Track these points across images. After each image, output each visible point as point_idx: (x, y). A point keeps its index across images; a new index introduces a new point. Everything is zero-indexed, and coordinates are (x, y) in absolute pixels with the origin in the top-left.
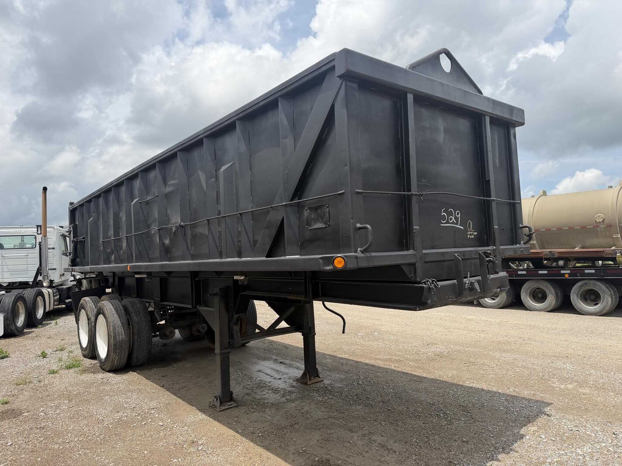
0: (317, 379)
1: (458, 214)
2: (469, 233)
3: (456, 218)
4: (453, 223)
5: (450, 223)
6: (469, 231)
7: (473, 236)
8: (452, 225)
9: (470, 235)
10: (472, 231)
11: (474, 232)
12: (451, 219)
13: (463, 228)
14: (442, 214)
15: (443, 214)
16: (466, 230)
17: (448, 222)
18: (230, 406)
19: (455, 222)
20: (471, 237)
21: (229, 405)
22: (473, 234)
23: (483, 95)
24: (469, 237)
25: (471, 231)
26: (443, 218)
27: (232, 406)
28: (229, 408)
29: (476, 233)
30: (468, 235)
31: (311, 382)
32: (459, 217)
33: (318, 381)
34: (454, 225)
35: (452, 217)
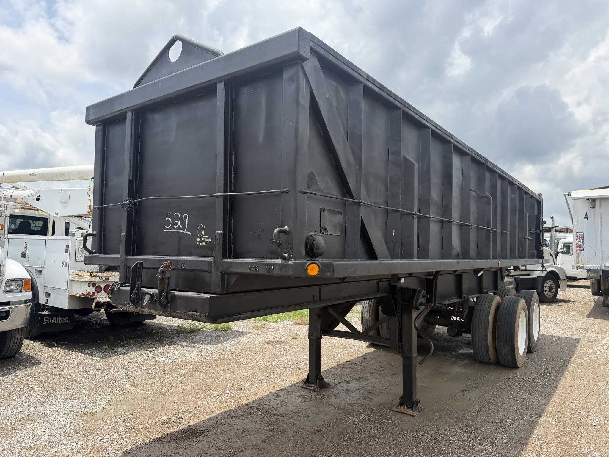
1: (185, 218)
2: (198, 239)
3: (183, 223)
4: (179, 228)
5: (175, 229)
6: (199, 237)
7: (204, 244)
8: (178, 230)
9: (201, 241)
10: (203, 238)
11: (208, 238)
12: (176, 224)
13: (190, 234)
14: (167, 219)
15: (169, 218)
16: (195, 236)
17: (172, 228)
18: (309, 387)
19: (181, 226)
20: (201, 245)
22: (204, 241)
24: (199, 244)
25: (202, 237)
26: (168, 223)
27: (311, 388)
28: (308, 389)
29: (210, 240)
30: (198, 241)
31: (397, 410)
32: (187, 222)
33: (407, 413)
34: (180, 231)
35: (178, 222)
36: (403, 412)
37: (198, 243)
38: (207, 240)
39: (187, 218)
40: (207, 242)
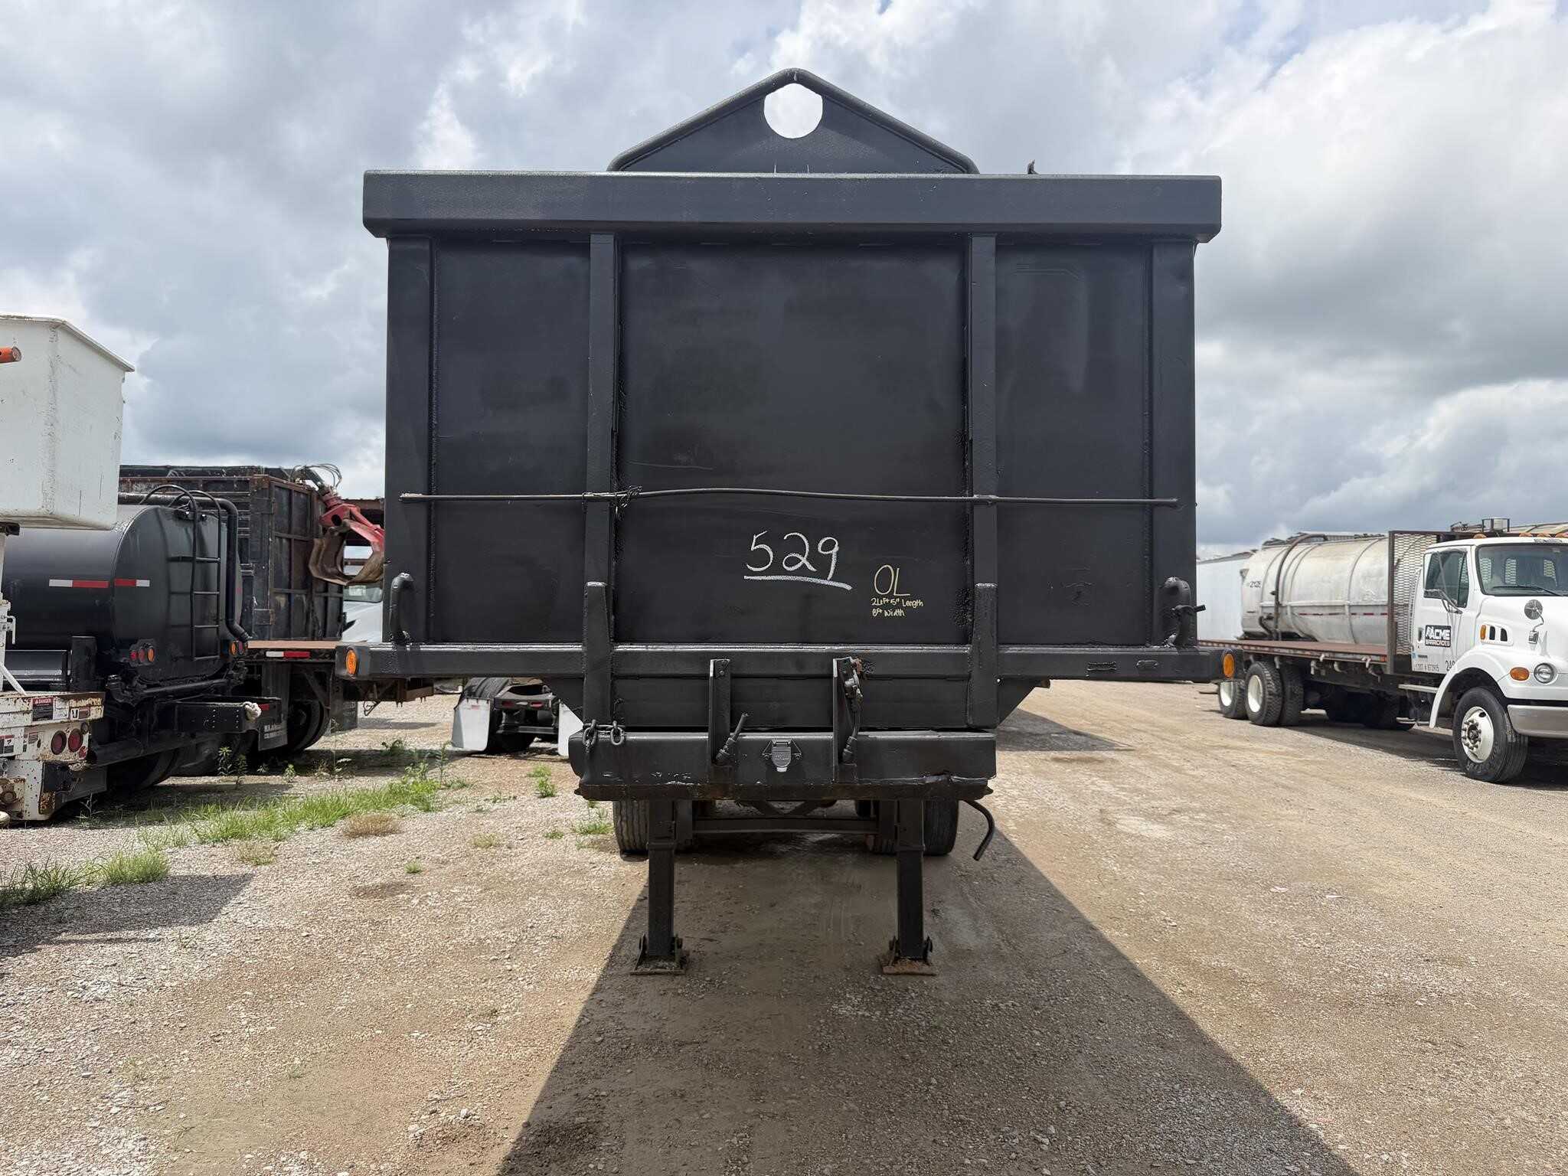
0: (918, 967)
1: (829, 546)
2: (876, 602)
3: (820, 560)
4: (802, 572)
5: (787, 573)
6: (880, 597)
7: (899, 612)
8: (798, 578)
9: (887, 607)
10: (896, 597)
11: (910, 598)
12: (793, 561)
13: (848, 588)
14: (754, 548)
15: (758, 546)
16: (863, 594)
17: (776, 571)
18: (658, 970)
19: (810, 568)
20: (886, 614)
21: (657, 967)
22: (899, 606)
23: (977, 172)
24: (881, 615)
25: (890, 596)
26: (760, 558)
27: (663, 970)
28: (656, 973)
29: (918, 603)
30: (876, 607)
31: (895, 970)
32: (834, 557)
33: (918, 972)
34: (808, 579)
35: (800, 557)
36: (909, 970)
37: (875, 612)
38: (908, 603)
39: (836, 548)
40: (907, 609)
